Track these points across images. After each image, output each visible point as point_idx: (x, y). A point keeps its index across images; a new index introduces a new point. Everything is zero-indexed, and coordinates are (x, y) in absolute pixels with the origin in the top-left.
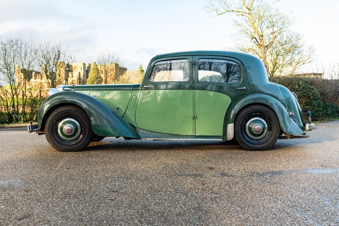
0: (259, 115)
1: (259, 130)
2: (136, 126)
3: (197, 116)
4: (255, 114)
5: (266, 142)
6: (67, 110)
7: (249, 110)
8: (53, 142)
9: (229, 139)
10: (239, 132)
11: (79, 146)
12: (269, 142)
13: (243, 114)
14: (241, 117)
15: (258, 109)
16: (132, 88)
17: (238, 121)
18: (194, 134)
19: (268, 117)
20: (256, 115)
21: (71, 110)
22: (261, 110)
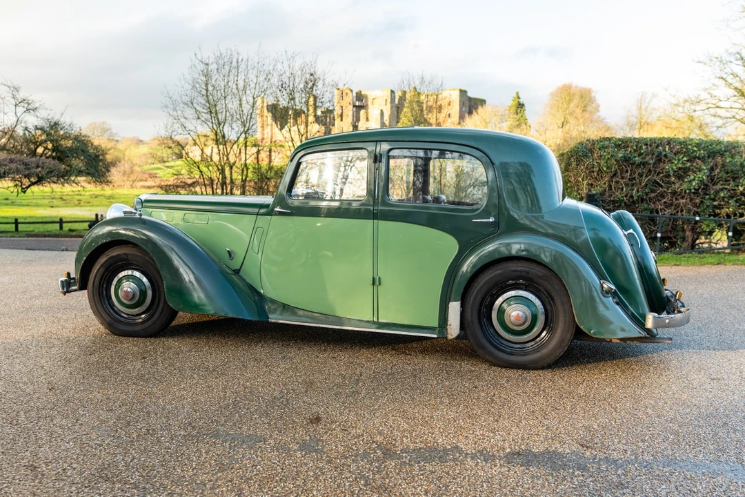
0: (522, 284)
1: (521, 322)
2: (262, 292)
3: (382, 280)
4: (514, 282)
5: (537, 350)
6: (125, 254)
7: (499, 272)
8: (102, 316)
9: (450, 337)
10: (472, 322)
11: (148, 327)
12: (544, 351)
13: (484, 281)
14: (479, 286)
15: (521, 271)
16: (256, 210)
17: (472, 298)
18: (375, 320)
19: (546, 291)
20: (516, 284)
21: (132, 255)
22: (528, 273)
